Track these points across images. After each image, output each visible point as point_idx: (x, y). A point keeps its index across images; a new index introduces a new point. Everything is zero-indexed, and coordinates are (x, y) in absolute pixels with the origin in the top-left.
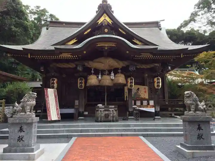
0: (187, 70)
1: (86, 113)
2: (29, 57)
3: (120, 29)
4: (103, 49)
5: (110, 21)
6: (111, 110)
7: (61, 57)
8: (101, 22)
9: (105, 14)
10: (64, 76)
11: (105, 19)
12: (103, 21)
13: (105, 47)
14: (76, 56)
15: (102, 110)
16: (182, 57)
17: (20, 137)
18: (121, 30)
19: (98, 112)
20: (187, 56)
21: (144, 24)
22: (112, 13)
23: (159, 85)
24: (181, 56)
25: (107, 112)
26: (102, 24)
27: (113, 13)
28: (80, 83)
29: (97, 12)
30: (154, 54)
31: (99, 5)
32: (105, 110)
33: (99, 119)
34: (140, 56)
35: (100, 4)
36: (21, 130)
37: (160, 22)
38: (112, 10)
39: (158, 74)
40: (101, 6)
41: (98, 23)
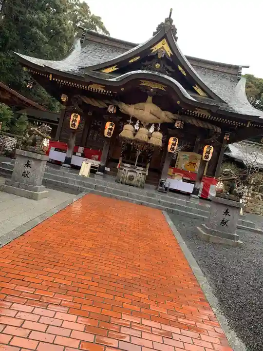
0: (253, 144)
1: (108, 169)
2: (50, 79)
3: (179, 67)
4: (147, 90)
5: (169, 52)
6: (138, 172)
7: (90, 88)
8: (156, 49)
9: (165, 40)
10: (90, 114)
11: (163, 47)
12: (160, 49)
13: (151, 88)
14: (110, 92)
15: (127, 169)
16: (248, 126)
17: (25, 172)
18: (180, 69)
19: (121, 170)
20: (260, 126)
21: (218, 66)
22: (174, 39)
23: (208, 156)
24: (246, 125)
25: (132, 174)
26: (157, 54)
27: (176, 41)
28: (109, 129)
29: (154, 34)
30: (212, 114)
31: (160, 24)
32: (131, 171)
33: (121, 180)
34: (193, 112)
35: (162, 24)
36: (28, 165)
37: (241, 69)
38: (177, 35)
39: (211, 142)
40: (163, 26)
41: (152, 50)
